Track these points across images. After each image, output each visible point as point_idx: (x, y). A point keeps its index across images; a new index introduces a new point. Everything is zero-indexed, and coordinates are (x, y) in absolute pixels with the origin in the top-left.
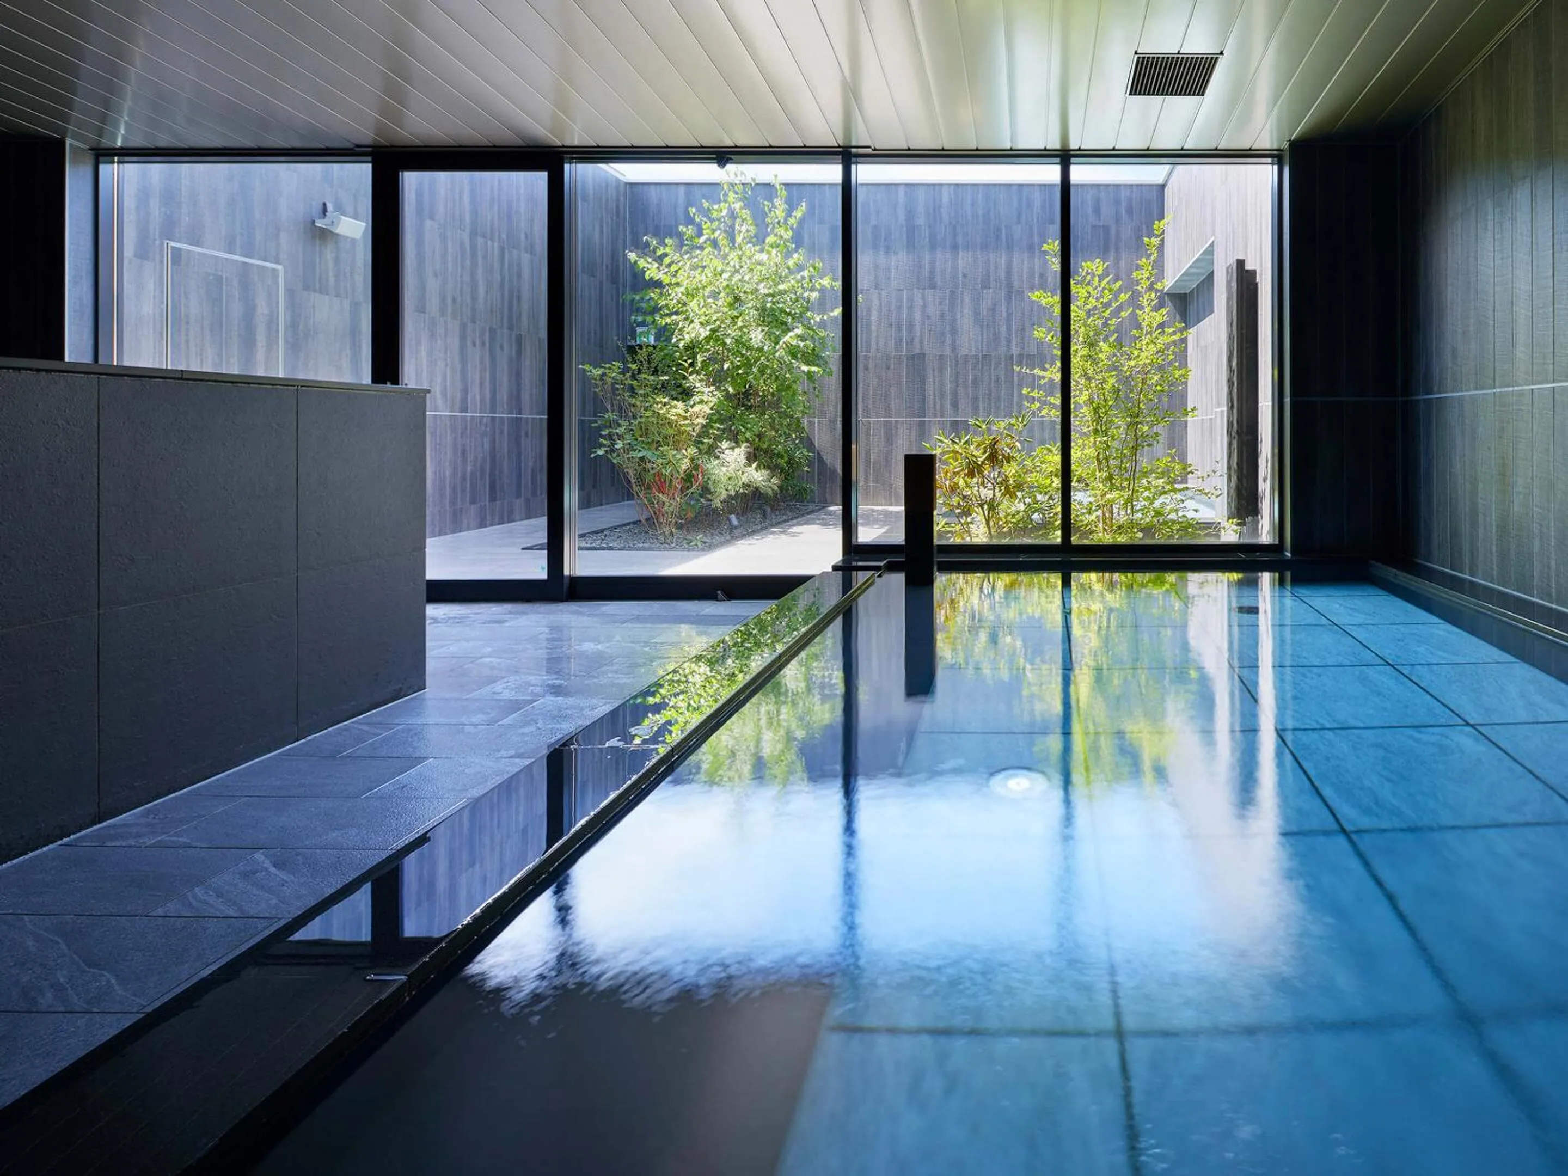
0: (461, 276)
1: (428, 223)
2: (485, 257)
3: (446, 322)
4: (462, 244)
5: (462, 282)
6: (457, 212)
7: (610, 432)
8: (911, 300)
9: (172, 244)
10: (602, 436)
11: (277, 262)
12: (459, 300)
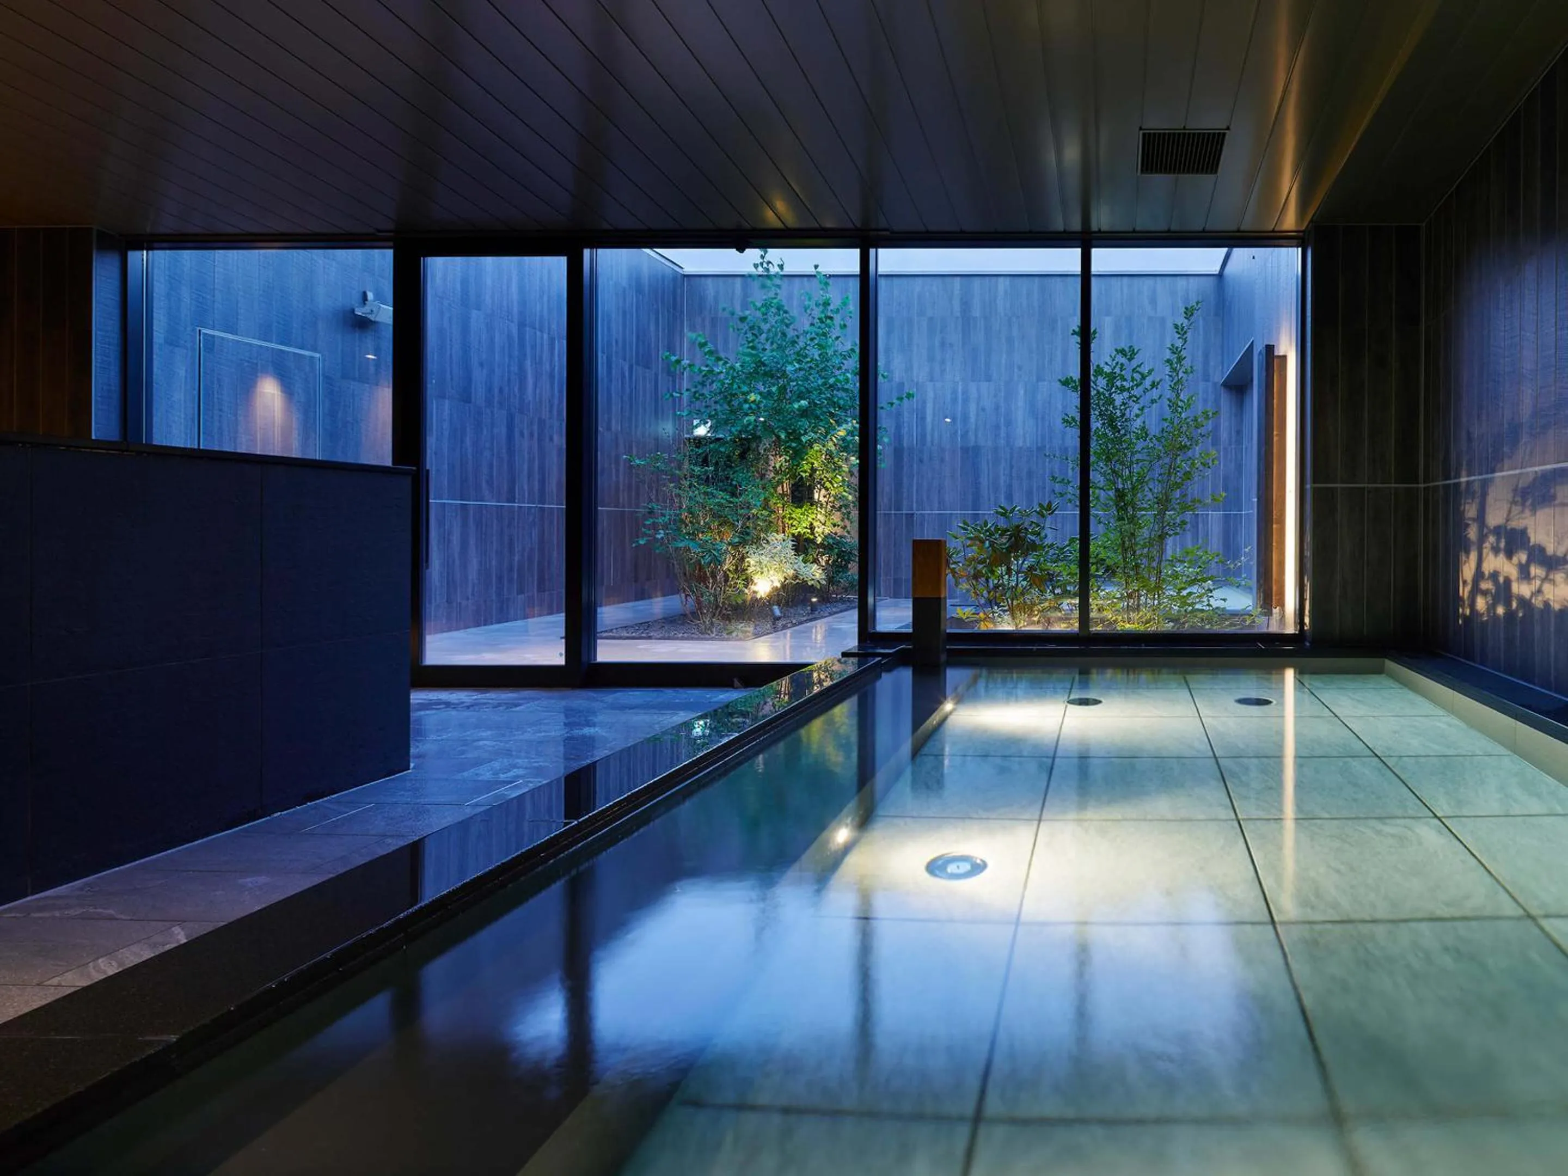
0: (509, 366)
1: (474, 313)
2: (534, 347)
3: (492, 412)
4: (510, 337)
5: (509, 372)
6: (505, 304)
7: (654, 522)
8: (965, 392)
9: (204, 331)
10: (644, 526)
11: (314, 349)
12: (506, 390)
